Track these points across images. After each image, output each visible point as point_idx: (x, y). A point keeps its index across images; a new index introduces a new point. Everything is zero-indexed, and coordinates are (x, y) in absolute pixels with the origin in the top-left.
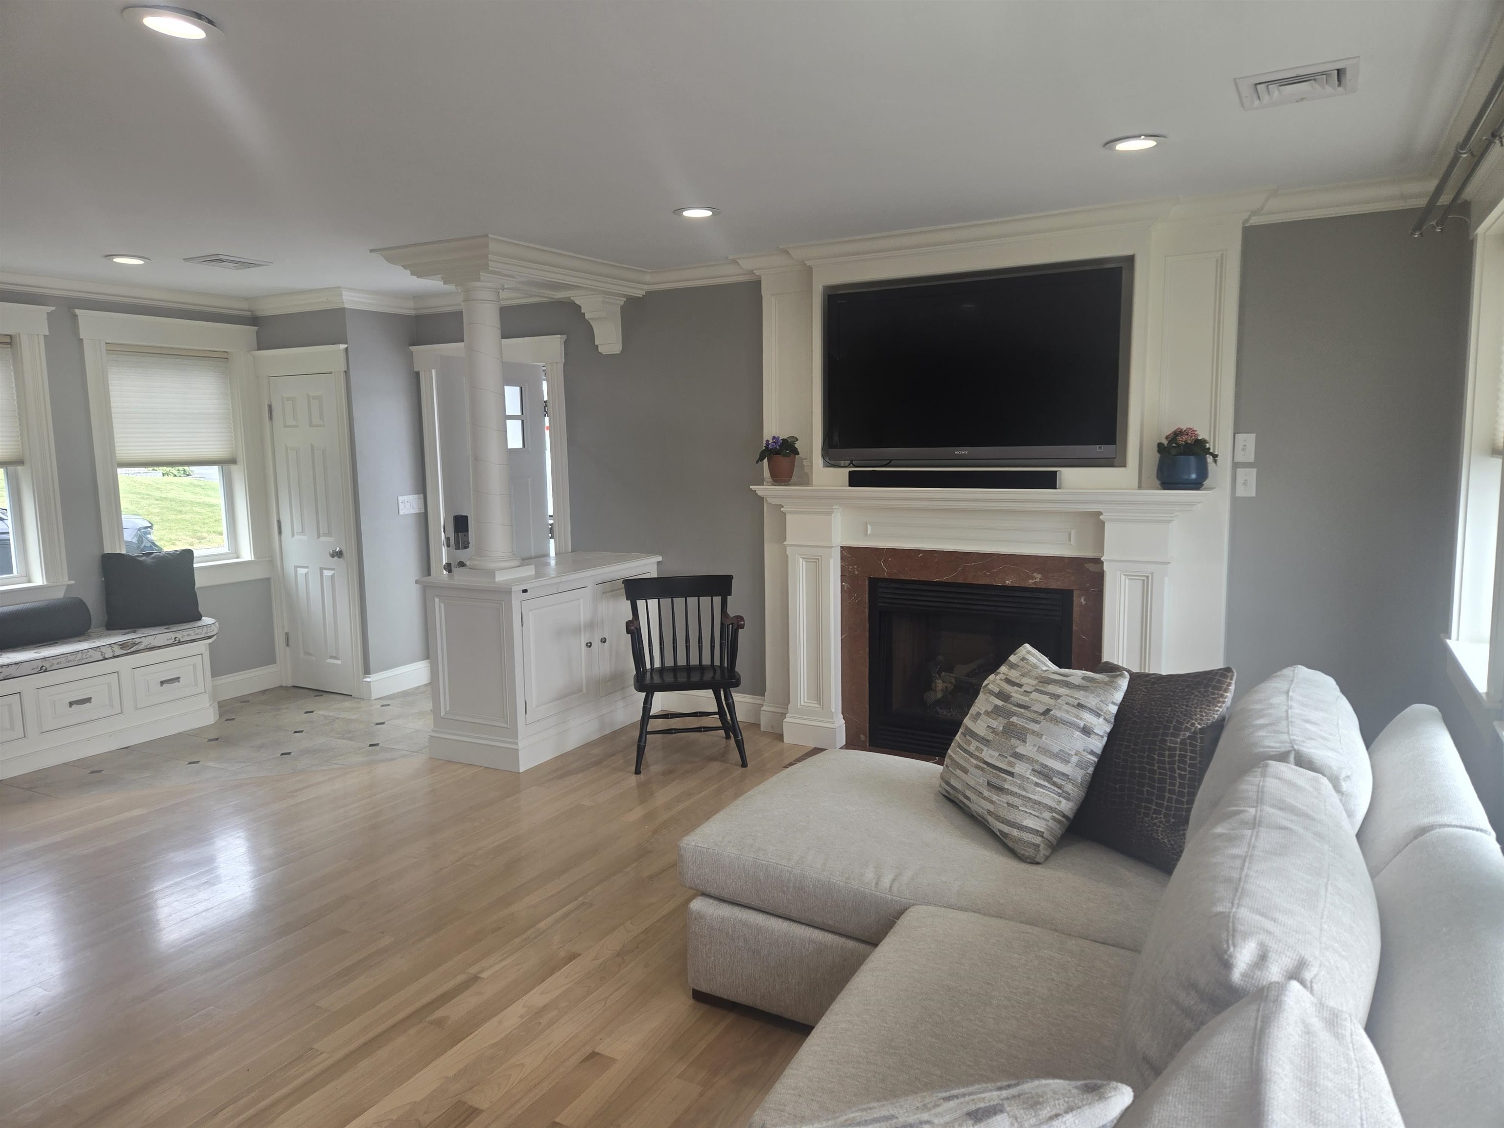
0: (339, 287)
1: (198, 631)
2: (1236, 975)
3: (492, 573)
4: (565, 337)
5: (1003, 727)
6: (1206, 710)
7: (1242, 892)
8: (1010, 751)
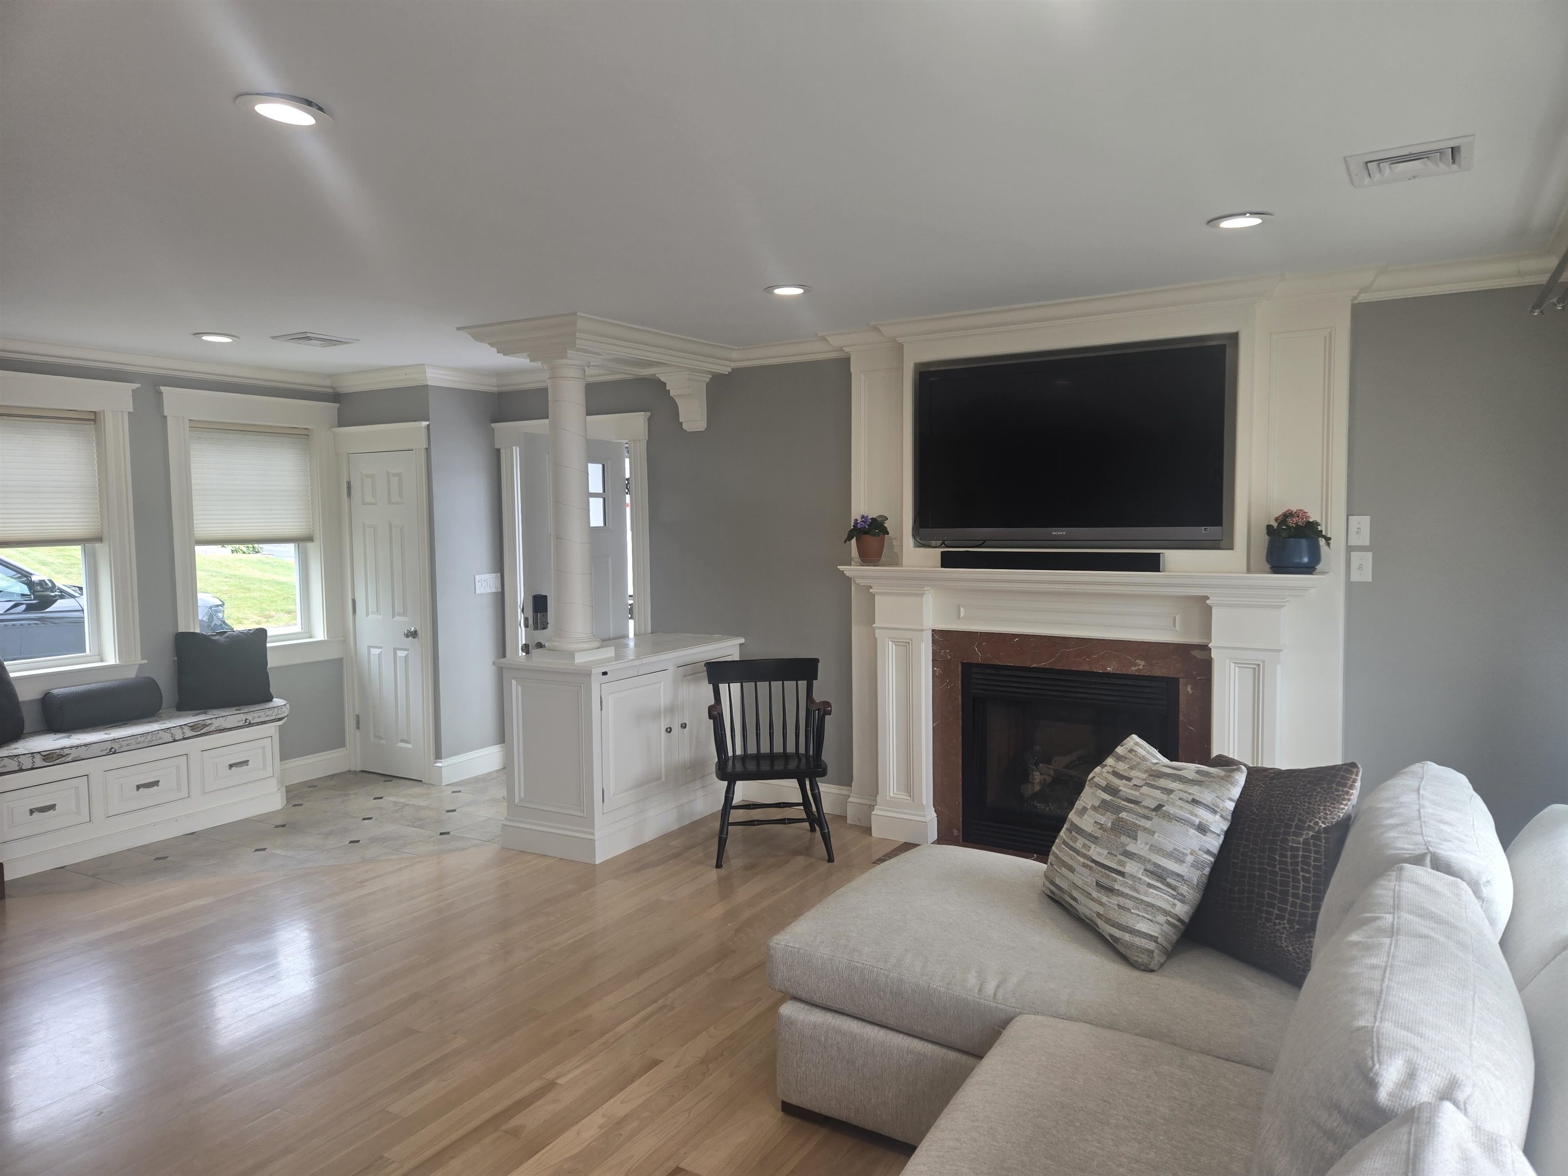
0: (424, 365)
1: (268, 713)
2: (1383, 1095)
3: (571, 655)
4: (649, 414)
5: (1112, 822)
6: (1330, 808)
7: (1384, 1005)
8: (1121, 849)
